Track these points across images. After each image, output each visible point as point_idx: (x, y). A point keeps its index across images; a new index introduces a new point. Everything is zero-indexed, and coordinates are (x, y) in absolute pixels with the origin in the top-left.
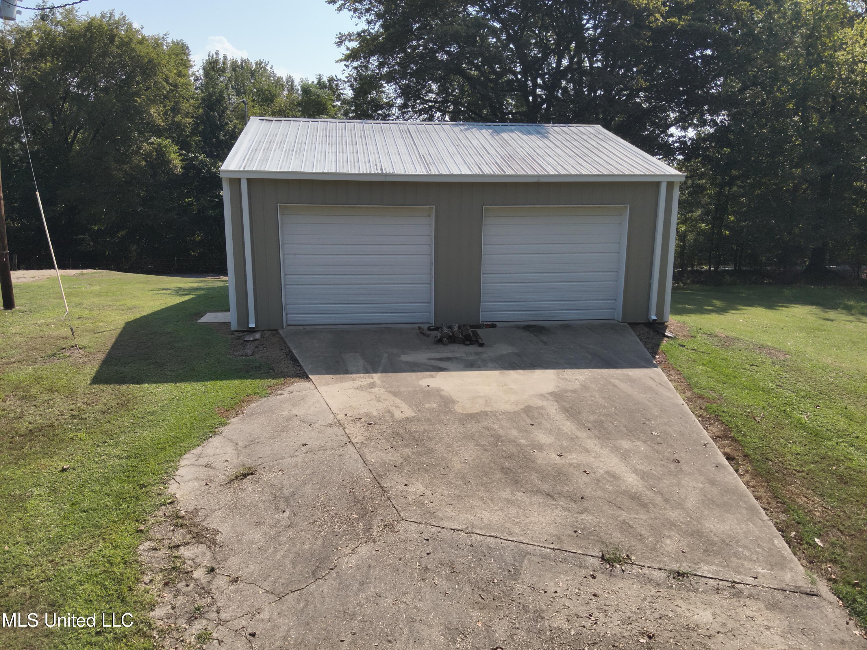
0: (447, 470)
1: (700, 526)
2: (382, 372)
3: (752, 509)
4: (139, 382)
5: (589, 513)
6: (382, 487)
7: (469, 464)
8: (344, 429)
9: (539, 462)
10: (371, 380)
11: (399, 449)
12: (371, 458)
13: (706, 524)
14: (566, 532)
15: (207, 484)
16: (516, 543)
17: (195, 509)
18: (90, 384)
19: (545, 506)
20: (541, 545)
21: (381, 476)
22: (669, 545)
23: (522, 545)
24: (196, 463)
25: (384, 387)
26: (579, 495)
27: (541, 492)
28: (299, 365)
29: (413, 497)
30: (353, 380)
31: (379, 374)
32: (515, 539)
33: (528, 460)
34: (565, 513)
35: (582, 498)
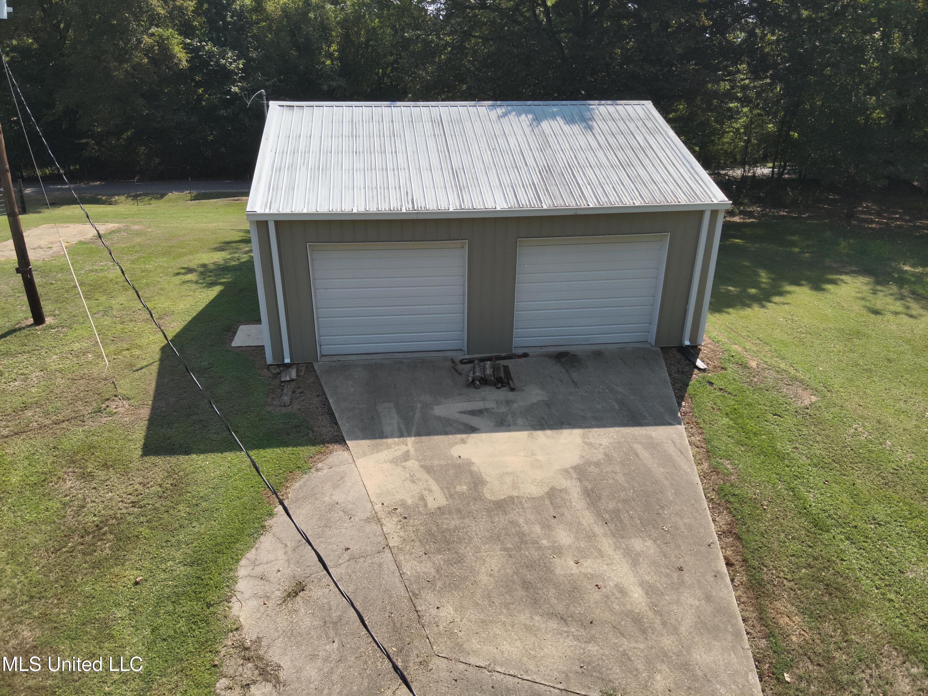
0: (475, 585)
1: (688, 657)
2: (415, 436)
3: (737, 635)
4: (187, 452)
5: (595, 642)
6: (417, 611)
7: (495, 577)
8: (381, 525)
9: (558, 571)
10: (404, 448)
11: (432, 556)
12: (407, 570)
13: (694, 655)
14: (573, 669)
15: (265, 604)
16: (530, 683)
17: (258, 637)
18: (142, 456)
19: (558, 634)
20: (551, 685)
21: (415, 595)
22: (659, 681)
23: (535, 685)
24: (253, 573)
25: (418, 460)
26: (589, 619)
27: (556, 616)
28: (336, 423)
29: (444, 624)
30: (389, 447)
31: (413, 438)
32: (529, 678)
33: (548, 568)
34: (575, 643)
35: (591, 623)
